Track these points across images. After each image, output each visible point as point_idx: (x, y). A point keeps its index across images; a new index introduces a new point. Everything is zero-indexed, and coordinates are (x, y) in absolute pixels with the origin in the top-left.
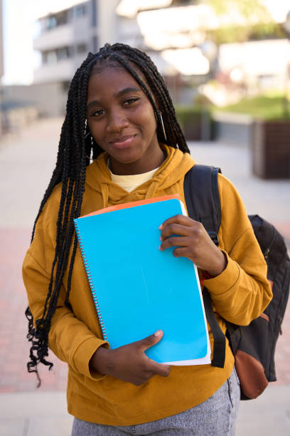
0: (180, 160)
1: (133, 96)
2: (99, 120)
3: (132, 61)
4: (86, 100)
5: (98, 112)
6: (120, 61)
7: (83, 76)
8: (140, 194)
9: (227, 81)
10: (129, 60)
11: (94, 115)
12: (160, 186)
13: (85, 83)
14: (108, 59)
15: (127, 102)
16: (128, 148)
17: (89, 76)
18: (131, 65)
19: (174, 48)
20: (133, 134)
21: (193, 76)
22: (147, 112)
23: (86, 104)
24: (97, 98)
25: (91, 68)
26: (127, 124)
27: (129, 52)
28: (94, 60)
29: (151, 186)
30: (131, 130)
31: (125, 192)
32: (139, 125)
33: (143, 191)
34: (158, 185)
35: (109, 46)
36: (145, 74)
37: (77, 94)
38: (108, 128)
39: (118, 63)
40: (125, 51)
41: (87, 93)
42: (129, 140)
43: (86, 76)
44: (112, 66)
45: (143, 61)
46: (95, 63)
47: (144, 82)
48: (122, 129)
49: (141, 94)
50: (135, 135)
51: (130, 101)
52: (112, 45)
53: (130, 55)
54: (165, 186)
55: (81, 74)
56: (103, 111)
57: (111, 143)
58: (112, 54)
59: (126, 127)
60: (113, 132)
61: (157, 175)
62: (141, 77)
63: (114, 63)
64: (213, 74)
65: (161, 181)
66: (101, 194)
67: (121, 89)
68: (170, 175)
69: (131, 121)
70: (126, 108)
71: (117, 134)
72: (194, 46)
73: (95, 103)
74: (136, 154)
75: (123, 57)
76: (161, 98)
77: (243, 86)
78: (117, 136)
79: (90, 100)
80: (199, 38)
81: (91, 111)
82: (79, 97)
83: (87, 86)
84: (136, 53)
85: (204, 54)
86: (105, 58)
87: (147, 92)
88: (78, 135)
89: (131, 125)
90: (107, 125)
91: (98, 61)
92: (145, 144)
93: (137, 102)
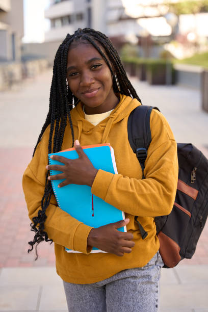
0: (128, 103)
1: (98, 63)
2: (75, 78)
3: (97, 40)
4: (66, 65)
5: (74, 73)
6: (88, 40)
7: (64, 49)
8: (102, 126)
9: (184, 41)
10: (95, 39)
11: (72, 75)
12: (114, 121)
13: (65, 54)
14: (81, 38)
15: (94, 67)
16: (94, 97)
17: (68, 50)
18: (96, 43)
19: (146, 17)
20: (98, 87)
21: (160, 37)
22: (106, 73)
23: (66, 68)
24: (74, 64)
25: (70, 44)
26: (94, 81)
27: (94, 34)
28: (72, 39)
29: (109, 121)
30: (97, 85)
31: (92, 125)
32: (102, 82)
33: (104, 124)
34: (113, 119)
35: (81, 30)
36: (105, 48)
37: (60, 61)
38: (81, 84)
39: (87, 41)
40: (92, 33)
41: (67, 61)
42: (95, 92)
43: (66, 49)
44: (84, 43)
45: (103, 40)
46: (72, 41)
47: (105, 54)
48: (90, 84)
49: (102, 62)
50: (99, 88)
51: (96, 66)
52: (82, 29)
53: (95, 36)
54: (118, 120)
55: (63, 49)
56: (78, 73)
57: (82, 93)
58: (83, 35)
59: (93, 83)
60: (84, 87)
61: (112, 113)
62: (103, 51)
63: (85, 41)
64: (174, 36)
65: (115, 117)
66: (77, 127)
67: (90, 58)
68: (121, 113)
69: (96, 79)
70: (93, 71)
71: (88, 88)
72: (161, 16)
73: (73, 68)
74: (100, 101)
75: (91, 37)
76: (116, 64)
77: (196, 45)
78: (87, 89)
79: (69, 66)
80: (164, 10)
81: (69, 73)
82: (62, 64)
83: (67, 56)
84: (99, 34)
85: (168, 22)
86: (79, 37)
87: (107, 60)
88: (61, 88)
89: (96, 82)
90: (81, 82)
91: (74, 40)
92: (105, 95)
93: (100, 67)
